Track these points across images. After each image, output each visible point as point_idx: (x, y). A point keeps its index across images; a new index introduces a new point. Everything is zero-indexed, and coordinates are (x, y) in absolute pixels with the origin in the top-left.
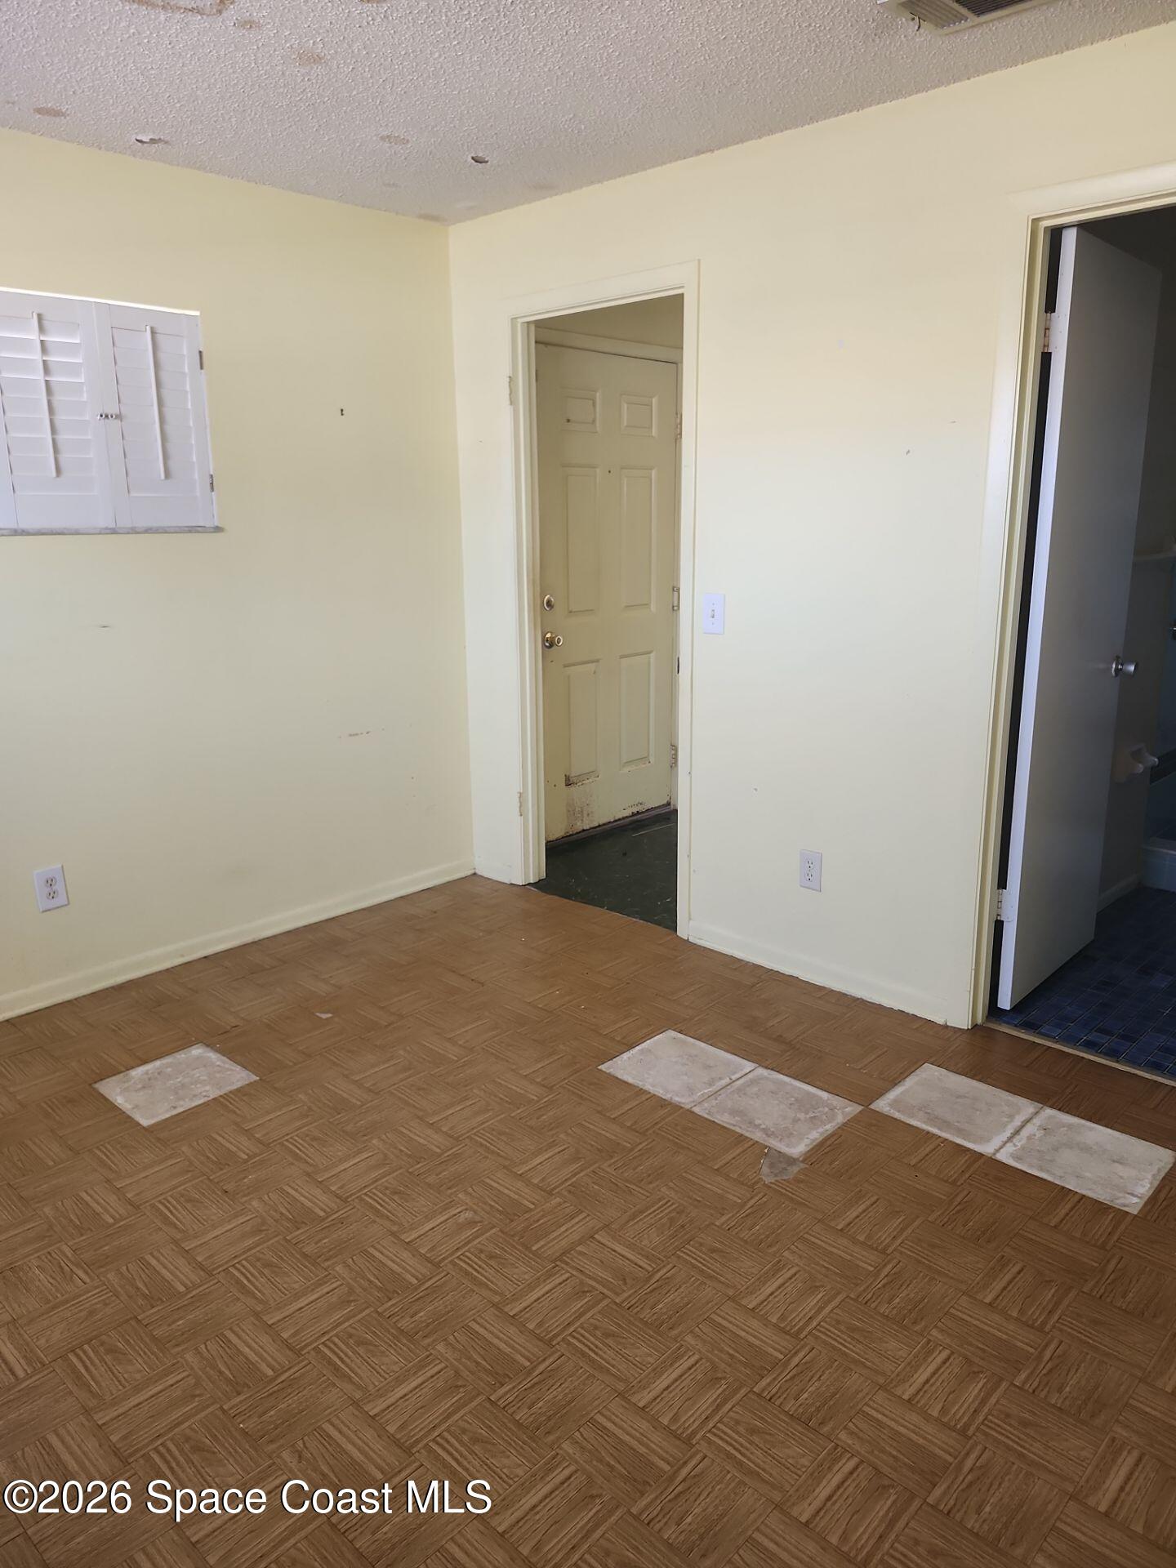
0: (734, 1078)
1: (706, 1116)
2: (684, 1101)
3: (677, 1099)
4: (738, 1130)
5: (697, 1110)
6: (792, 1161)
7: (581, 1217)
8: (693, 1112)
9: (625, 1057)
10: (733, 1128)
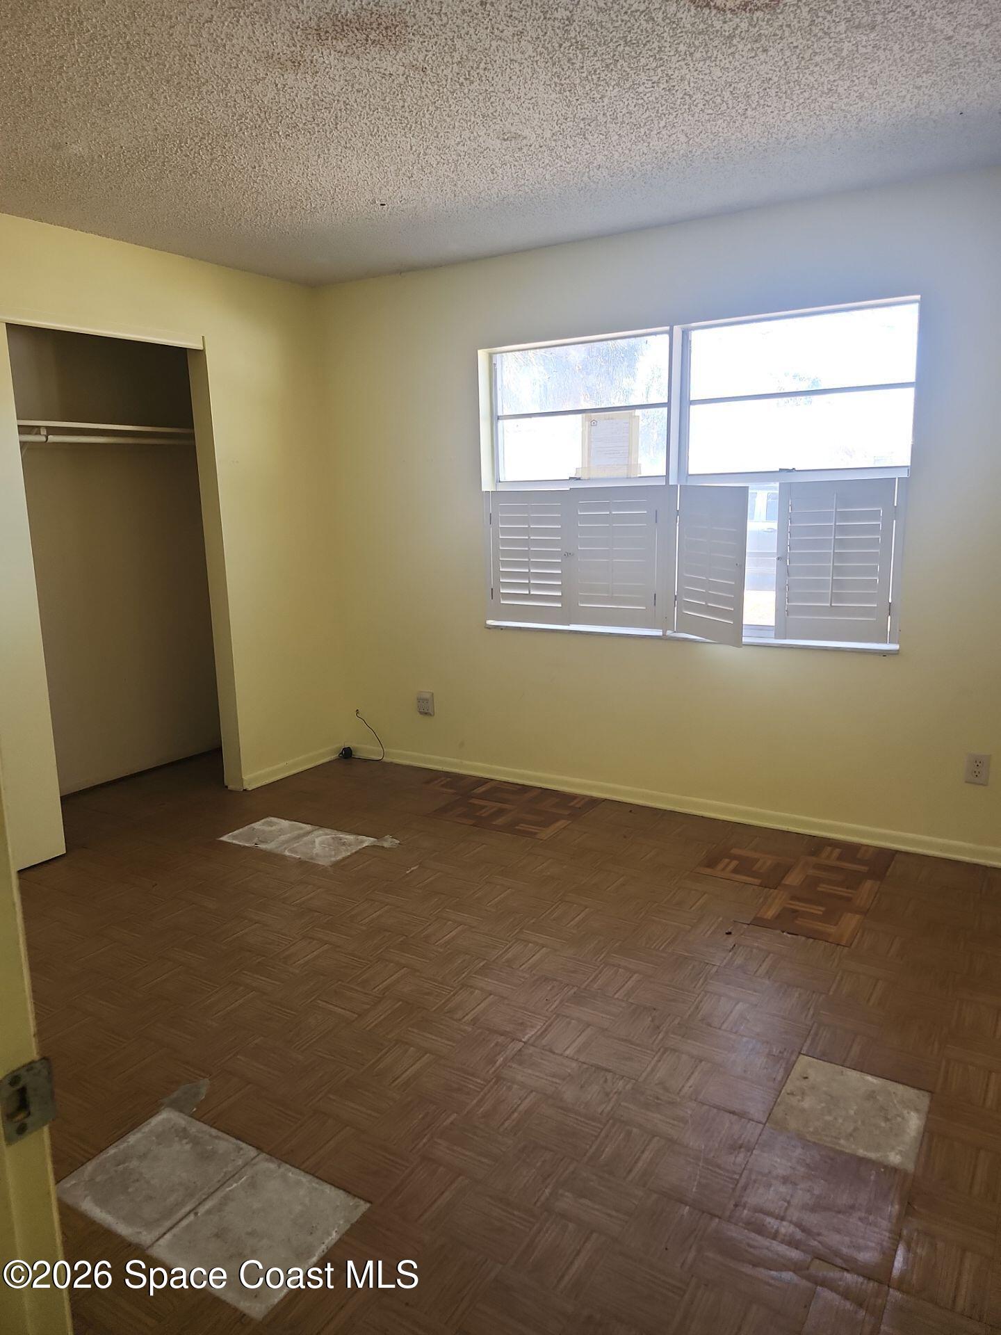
0: (192, 1217)
1: (244, 1145)
2: (267, 1165)
3: (272, 1166)
4: (214, 1132)
5: (252, 1152)
6: (178, 1106)
7: (370, 1027)
8: (258, 1148)
9: (334, 1234)
10: (220, 1134)
